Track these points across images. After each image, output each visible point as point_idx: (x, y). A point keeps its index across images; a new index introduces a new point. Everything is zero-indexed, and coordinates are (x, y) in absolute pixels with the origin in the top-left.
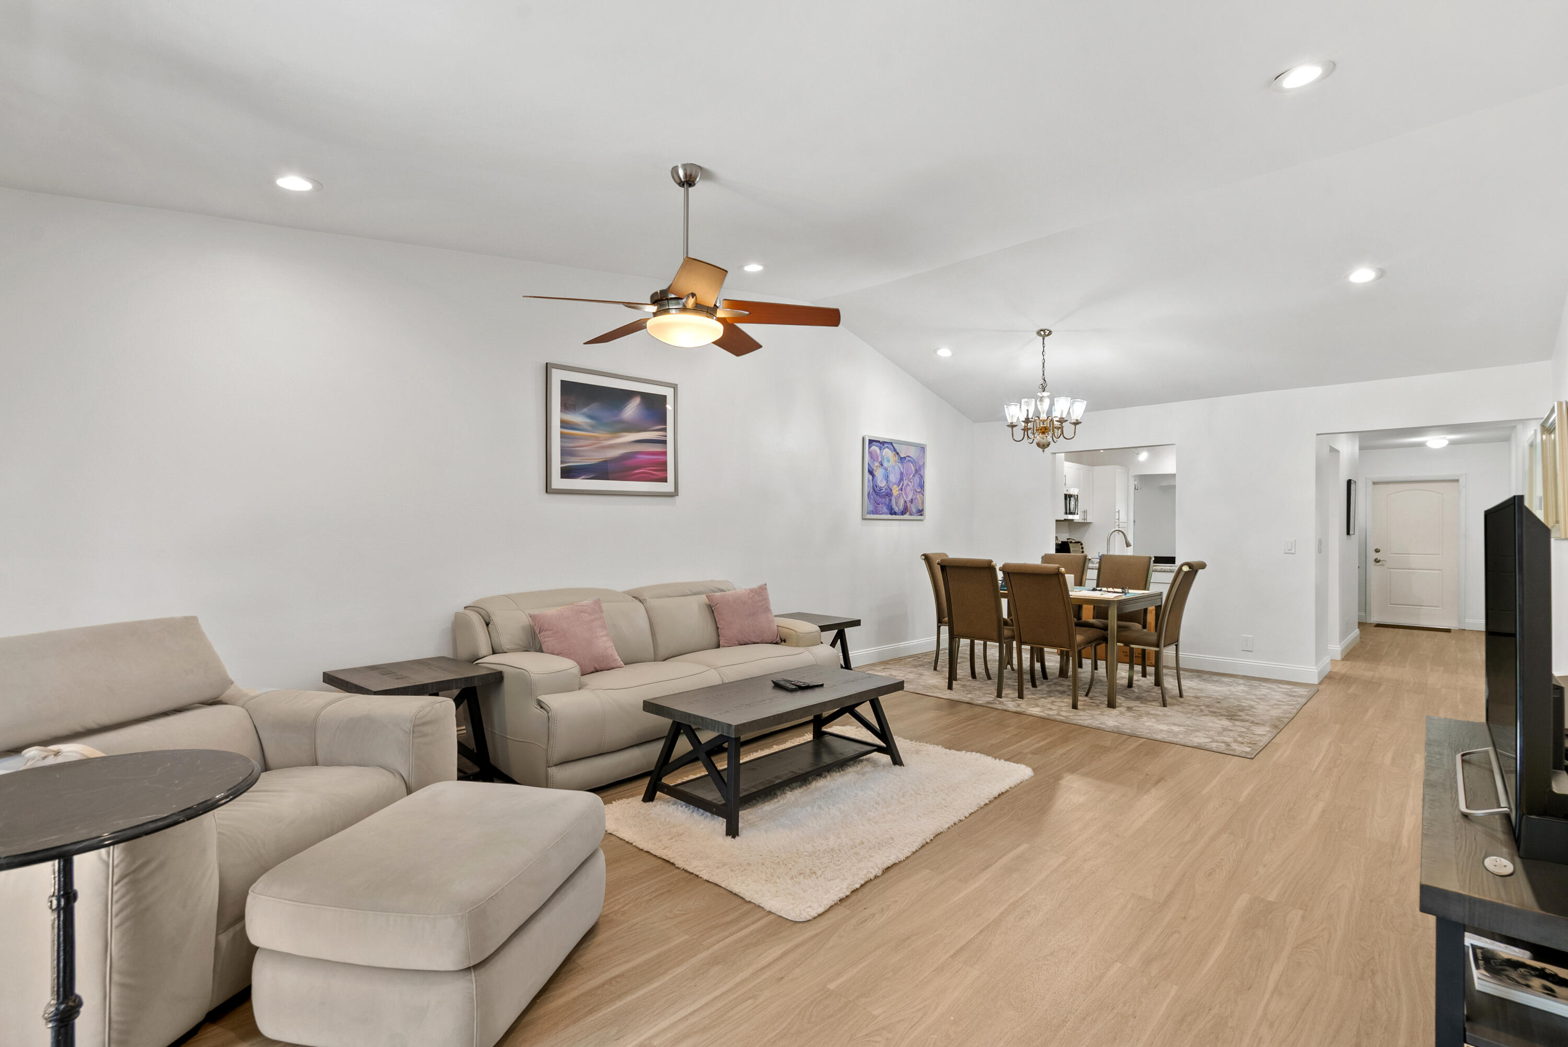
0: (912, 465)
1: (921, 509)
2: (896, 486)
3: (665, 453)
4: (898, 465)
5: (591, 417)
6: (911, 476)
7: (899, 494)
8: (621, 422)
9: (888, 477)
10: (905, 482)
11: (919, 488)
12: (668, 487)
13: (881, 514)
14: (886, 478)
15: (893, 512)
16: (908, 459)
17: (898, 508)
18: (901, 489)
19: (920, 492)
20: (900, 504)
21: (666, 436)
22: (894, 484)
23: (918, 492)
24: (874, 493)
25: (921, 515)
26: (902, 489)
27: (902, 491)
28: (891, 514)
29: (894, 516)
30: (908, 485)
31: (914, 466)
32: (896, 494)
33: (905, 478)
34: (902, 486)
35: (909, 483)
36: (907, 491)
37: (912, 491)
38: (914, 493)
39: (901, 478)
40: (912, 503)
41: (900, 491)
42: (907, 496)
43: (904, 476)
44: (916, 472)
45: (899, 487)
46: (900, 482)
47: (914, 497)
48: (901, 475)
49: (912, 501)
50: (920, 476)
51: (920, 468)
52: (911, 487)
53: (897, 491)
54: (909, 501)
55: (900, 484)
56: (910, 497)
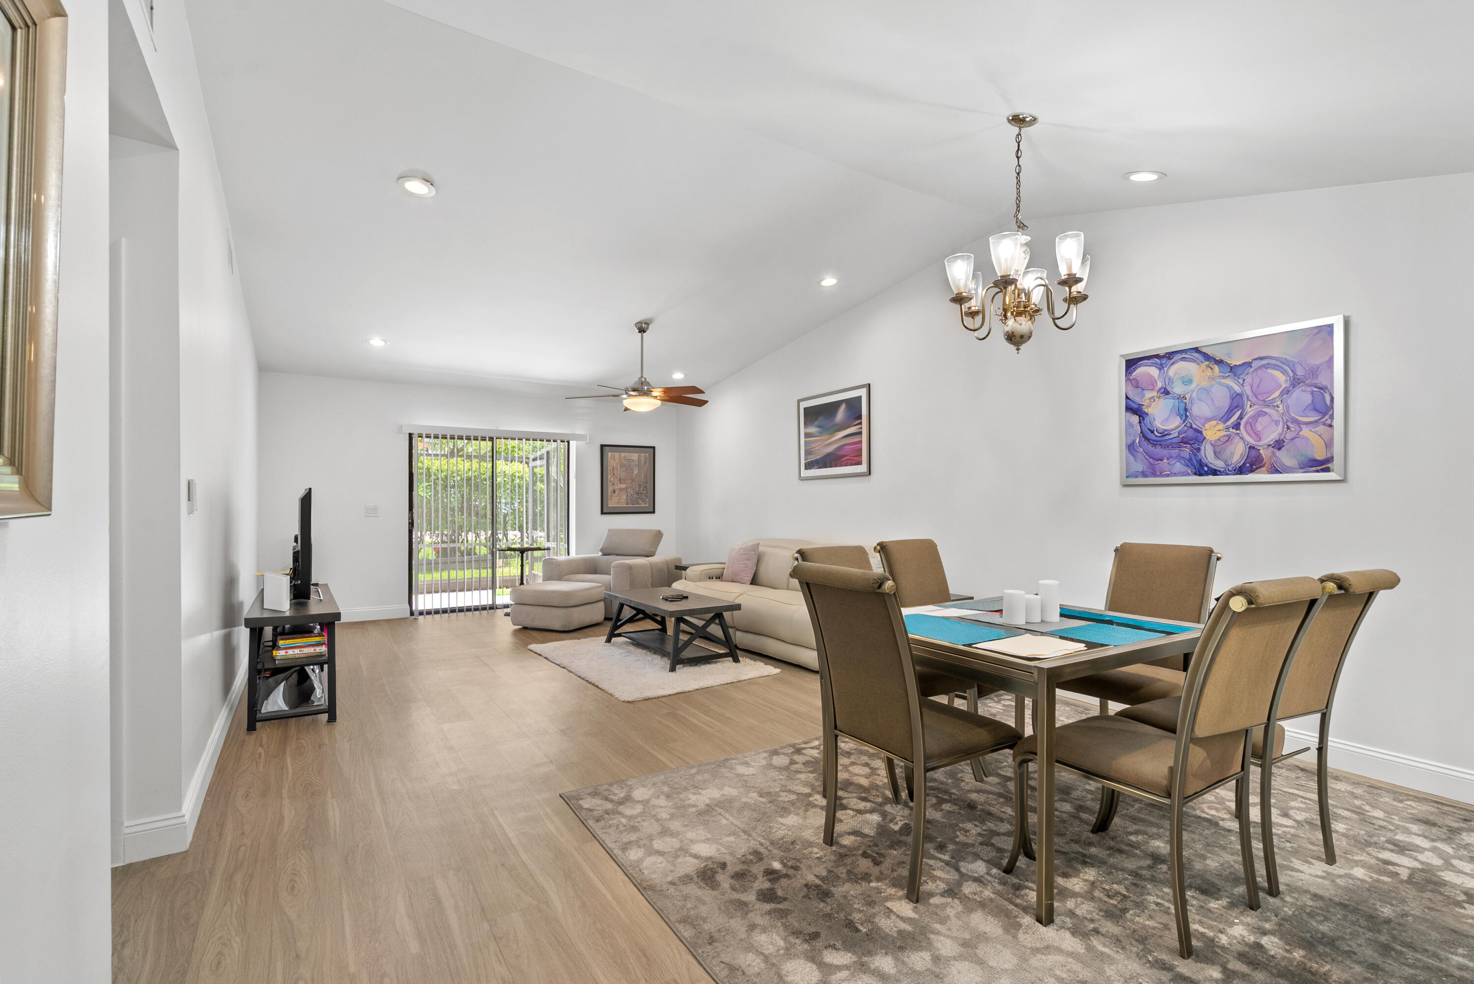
0: (1277, 374)
1: (1320, 456)
2: (1214, 423)
3: (861, 442)
4: (1220, 383)
5: (819, 427)
6: (1277, 394)
7: (1229, 437)
8: (836, 425)
9: (1186, 410)
10: (1248, 409)
11: (1313, 413)
12: (863, 468)
13: (1168, 475)
14: (1182, 412)
15: (1202, 469)
16: (1255, 365)
17: (1225, 462)
18: (1237, 426)
19: (1316, 422)
20: (1233, 454)
21: (861, 428)
22: (1209, 420)
23: (1308, 423)
24: (1145, 443)
25: (1327, 470)
26: (1239, 424)
27: (1238, 429)
28: (1201, 475)
29: (1211, 477)
30: (1260, 414)
31: (1284, 372)
32: (1217, 438)
33: (1249, 403)
34: (1238, 419)
35: (1265, 410)
36: (1259, 427)
37: (1281, 424)
38: (1288, 428)
39: (1235, 405)
40: (1279, 449)
41: (1231, 430)
42: (1258, 436)
43: (1245, 399)
44: (1296, 382)
45: (1229, 423)
46: (1232, 413)
47: (1289, 435)
48: (1233, 400)
49: (1279, 445)
50: (1315, 389)
51: (1314, 372)
52: (1276, 417)
53: (1220, 430)
54: (1269, 445)
55: (1230, 416)
56: (1271, 436)
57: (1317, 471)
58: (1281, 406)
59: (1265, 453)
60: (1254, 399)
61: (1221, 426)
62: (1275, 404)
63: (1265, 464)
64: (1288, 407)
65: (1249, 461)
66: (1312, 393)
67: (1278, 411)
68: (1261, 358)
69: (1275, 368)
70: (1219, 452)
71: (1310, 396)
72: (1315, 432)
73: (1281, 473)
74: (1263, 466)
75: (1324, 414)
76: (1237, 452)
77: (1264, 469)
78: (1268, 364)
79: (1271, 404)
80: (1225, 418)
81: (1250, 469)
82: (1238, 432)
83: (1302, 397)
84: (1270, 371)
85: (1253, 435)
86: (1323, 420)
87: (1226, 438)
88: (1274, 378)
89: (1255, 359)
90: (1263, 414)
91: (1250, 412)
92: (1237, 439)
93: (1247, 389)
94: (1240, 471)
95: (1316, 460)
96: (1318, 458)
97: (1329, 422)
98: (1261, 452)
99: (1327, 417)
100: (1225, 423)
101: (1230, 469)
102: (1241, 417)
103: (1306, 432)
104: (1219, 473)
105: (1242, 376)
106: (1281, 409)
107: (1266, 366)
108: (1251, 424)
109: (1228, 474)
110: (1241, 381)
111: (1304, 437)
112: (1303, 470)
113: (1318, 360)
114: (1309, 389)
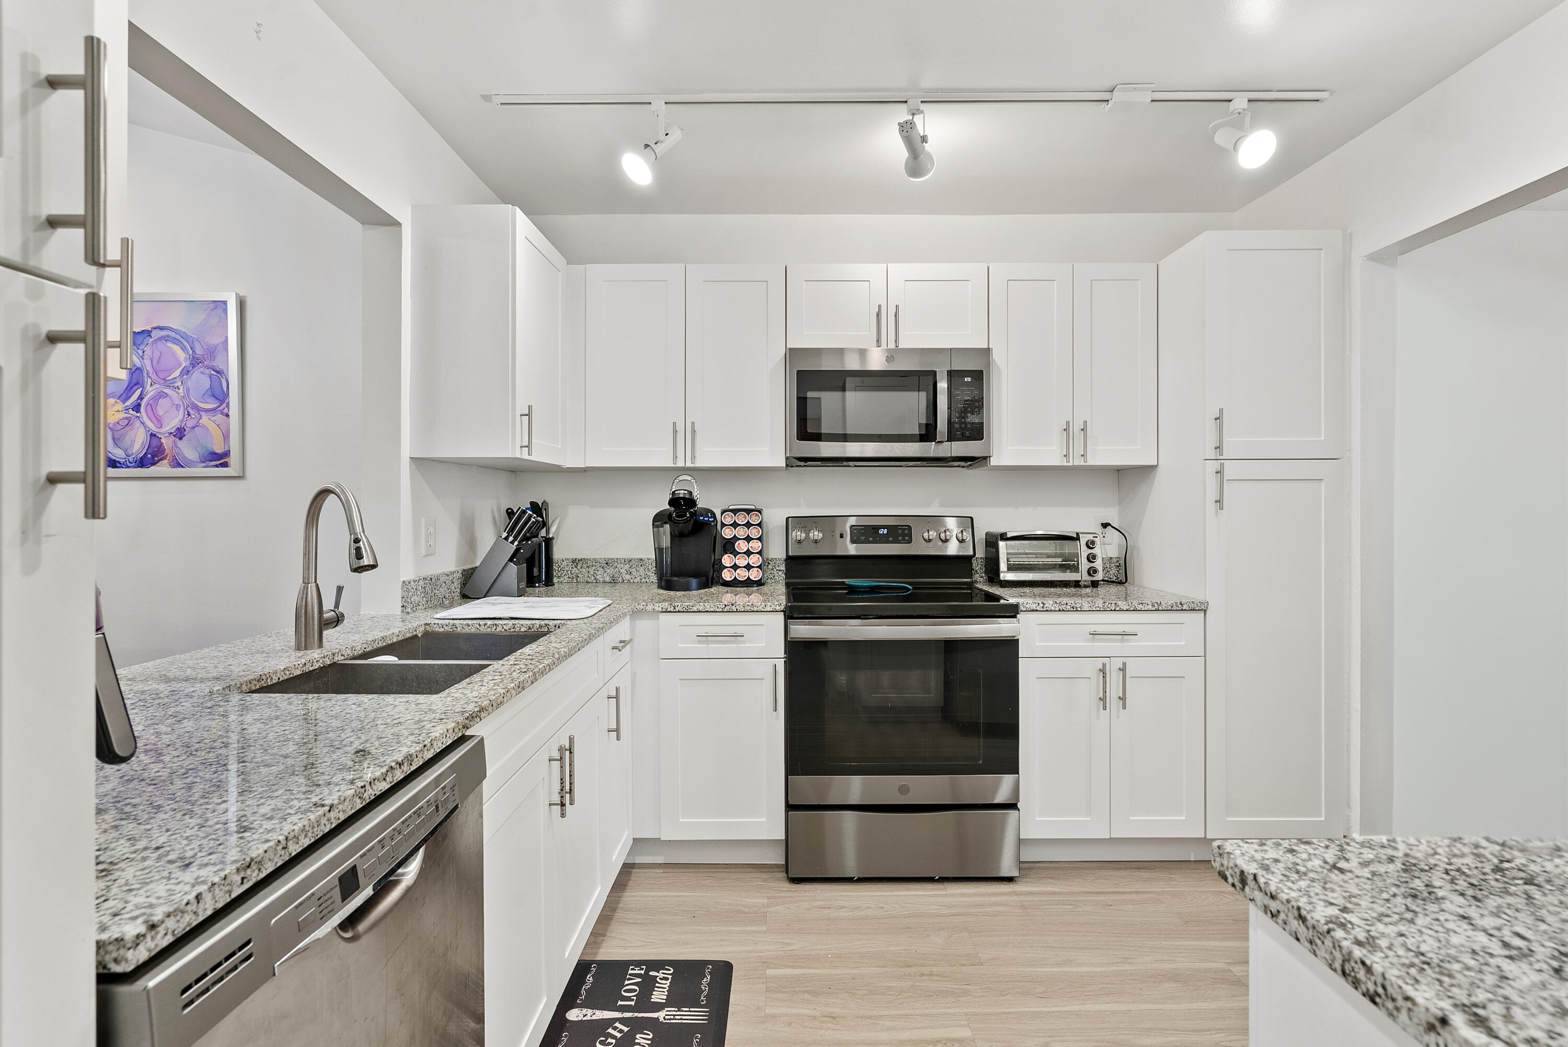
0: (176, 348)
1: (219, 450)
2: (112, 401)
6: (177, 373)
7: (129, 419)
10: (148, 388)
11: (212, 399)
16: (156, 334)
17: (125, 451)
18: (137, 408)
19: (214, 409)
20: (133, 441)
23: (207, 411)
25: (225, 465)
26: (139, 405)
27: (138, 411)
30: (161, 395)
31: (184, 349)
32: (116, 421)
33: (150, 380)
34: (138, 399)
35: (166, 391)
36: (160, 412)
37: (182, 408)
38: (189, 415)
39: (134, 381)
40: (181, 439)
41: (131, 412)
42: (159, 421)
43: (145, 375)
44: (195, 362)
45: (128, 403)
46: (132, 392)
47: (190, 423)
48: (133, 373)
49: (180, 433)
50: (213, 372)
51: (212, 352)
52: (177, 401)
53: (118, 411)
54: (171, 433)
55: (130, 394)
56: (172, 424)
57: (216, 466)
58: (181, 387)
59: (167, 442)
60: (154, 376)
61: (120, 406)
62: (176, 385)
63: (167, 456)
64: (188, 390)
65: (150, 451)
66: (210, 376)
67: (178, 393)
68: (161, 328)
69: (175, 341)
70: (119, 439)
71: (209, 379)
72: (214, 421)
73: (183, 467)
74: (164, 458)
75: (222, 402)
76: (138, 442)
77: (165, 461)
78: (168, 336)
79: (169, 384)
80: (124, 396)
81: (150, 461)
82: (138, 414)
83: (200, 380)
84: (170, 344)
85: (154, 419)
86: (220, 408)
87: (127, 421)
88: (173, 354)
89: (155, 328)
90: (164, 395)
91: (151, 391)
92: (138, 423)
93: (147, 363)
94: (142, 463)
95: (216, 454)
96: (218, 452)
97: (226, 411)
98: (163, 441)
99: (224, 405)
100: (124, 402)
101: (131, 460)
102: (141, 398)
103: (205, 420)
104: (118, 465)
105: (141, 347)
106: (181, 391)
107: (166, 339)
108: (152, 406)
109: (129, 467)
110: (140, 352)
111: (204, 426)
112: (204, 465)
113: (215, 340)
114: (207, 371)
